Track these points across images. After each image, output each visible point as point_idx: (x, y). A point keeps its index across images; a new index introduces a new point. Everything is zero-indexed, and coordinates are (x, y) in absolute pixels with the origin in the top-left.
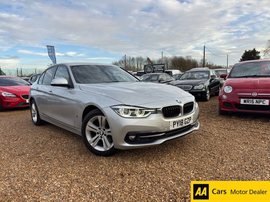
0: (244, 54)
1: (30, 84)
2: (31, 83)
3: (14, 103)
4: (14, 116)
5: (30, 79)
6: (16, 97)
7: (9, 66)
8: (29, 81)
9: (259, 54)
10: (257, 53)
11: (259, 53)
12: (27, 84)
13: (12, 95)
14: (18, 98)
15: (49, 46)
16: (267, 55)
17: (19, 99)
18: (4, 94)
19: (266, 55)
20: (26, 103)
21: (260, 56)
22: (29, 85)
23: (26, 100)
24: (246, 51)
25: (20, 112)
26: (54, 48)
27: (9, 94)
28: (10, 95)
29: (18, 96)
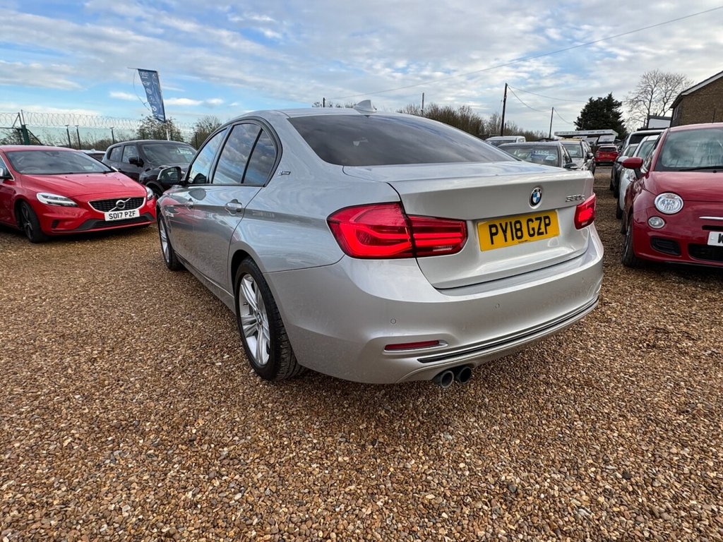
0: (587, 106)
1: (110, 170)
2: (110, 168)
3: (71, 222)
4: (76, 260)
5: (105, 156)
6: (76, 206)
7: (46, 120)
8: (104, 159)
9: (619, 108)
10: (615, 105)
11: (620, 104)
12: (102, 171)
13: (65, 200)
14: (80, 207)
15: (145, 71)
16: (637, 110)
17: (83, 211)
18: (43, 198)
19: (634, 110)
20: (105, 221)
21: (620, 112)
22: (105, 173)
23: (103, 215)
24: (590, 100)
25: (89, 246)
26: (157, 76)
27: (56, 198)
28: (60, 200)
29: (80, 204)
